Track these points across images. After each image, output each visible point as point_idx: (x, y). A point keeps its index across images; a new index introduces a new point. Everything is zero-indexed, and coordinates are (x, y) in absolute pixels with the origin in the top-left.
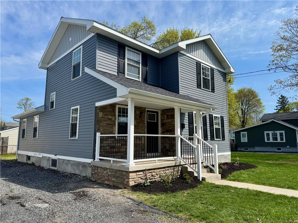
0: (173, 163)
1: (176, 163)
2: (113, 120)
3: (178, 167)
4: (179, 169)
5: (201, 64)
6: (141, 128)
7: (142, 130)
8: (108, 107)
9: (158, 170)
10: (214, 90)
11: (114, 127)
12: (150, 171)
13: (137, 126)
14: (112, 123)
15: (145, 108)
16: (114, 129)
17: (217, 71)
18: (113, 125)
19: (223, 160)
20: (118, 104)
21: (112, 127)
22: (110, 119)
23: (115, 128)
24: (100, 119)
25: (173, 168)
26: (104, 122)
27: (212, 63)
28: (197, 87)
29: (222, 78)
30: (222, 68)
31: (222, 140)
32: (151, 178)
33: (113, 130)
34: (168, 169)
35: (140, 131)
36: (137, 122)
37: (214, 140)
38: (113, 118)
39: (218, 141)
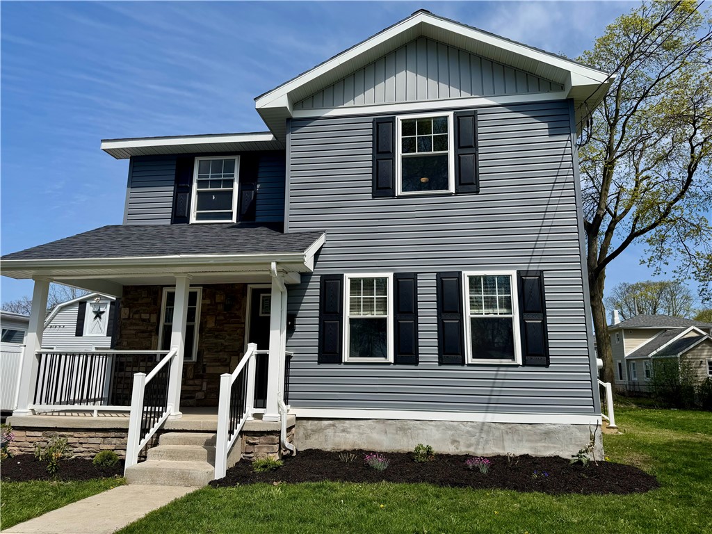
2: (152, 321)
6: (230, 335)
7: (233, 339)
8: (143, 296)
9: (85, 435)
10: (476, 182)
11: (154, 337)
13: (218, 331)
14: (150, 328)
15: (246, 285)
16: (153, 340)
18: (151, 332)
20: (169, 286)
21: (151, 336)
22: (144, 320)
24: (124, 321)
26: (132, 328)
27: (466, 95)
30: (539, 90)
31: (525, 365)
33: (151, 344)
35: (226, 344)
36: (216, 320)
37: (463, 363)
38: (153, 318)
39: (495, 369)
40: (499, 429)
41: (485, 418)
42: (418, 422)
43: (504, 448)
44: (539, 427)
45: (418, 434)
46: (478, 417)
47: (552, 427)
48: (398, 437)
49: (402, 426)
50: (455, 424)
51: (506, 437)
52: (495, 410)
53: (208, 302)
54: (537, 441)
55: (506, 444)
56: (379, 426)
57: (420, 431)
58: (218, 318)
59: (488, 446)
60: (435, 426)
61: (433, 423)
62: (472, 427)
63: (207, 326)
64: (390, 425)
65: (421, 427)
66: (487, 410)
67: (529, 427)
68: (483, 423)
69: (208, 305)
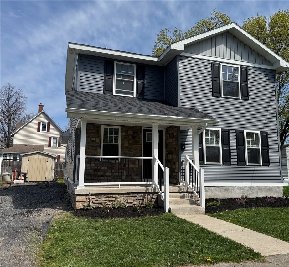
0: (143, 189)
1: (147, 190)
2: (97, 142)
3: (151, 195)
4: (152, 197)
5: (221, 63)
6: (135, 150)
7: (137, 152)
8: (91, 129)
9: (118, 196)
10: (248, 96)
11: (98, 150)
12: (106, 196)
13: (130, 148)
14: (96, 145)
15: (141, 127)
16: (98, 151)
17: (255, 69)
18: (97, 147)
19: (264, 193)
20: (105, 125)
22: (93, 141)
23: (100, 150)
25: (143, 195)
26: (87, 144)
27: (243, 60)
28: (212, 96)
29: (267, 78)
30: (266, 64)
31: (263, 166)
32: (109, 203)
33: (97, 153)
34: (134, 195)
35: (134, 154)
36: (129, 143)
37: (245, 165)
38: (98, 140)
39: (254, 167)
40: (256, 188)
41: (251, 185)
42: (232, 187)
43: (258, 195)
44: (267, 187)
45: (232, 191)
46: (249, 184)
47: (271, 187)
48: (225, 193)
49: (226, 188)
50: (243, 187)
51: (258, 191)
52: (254, 182)
53: (124, 134)
54: (267, 192)
55: (259, 193)
56: (218, 189)
57: (232, 190)
58: (129, 142)
59: (253, 195)
60: (237, 188)
61: (236, 187)
62: (248, 188)
63: (125, 145)
64: (222, 188)
65: (233, 189)
66: (252, 182)
67: (264, 187)
68: (251, 186)
69: (125, 135)
